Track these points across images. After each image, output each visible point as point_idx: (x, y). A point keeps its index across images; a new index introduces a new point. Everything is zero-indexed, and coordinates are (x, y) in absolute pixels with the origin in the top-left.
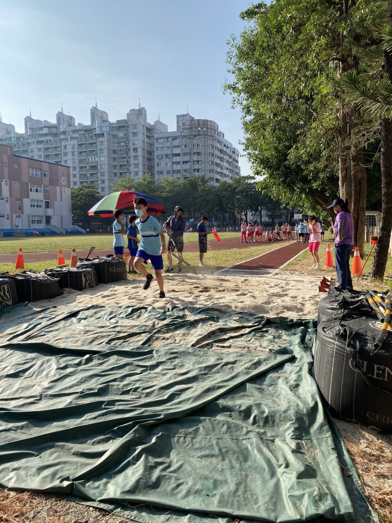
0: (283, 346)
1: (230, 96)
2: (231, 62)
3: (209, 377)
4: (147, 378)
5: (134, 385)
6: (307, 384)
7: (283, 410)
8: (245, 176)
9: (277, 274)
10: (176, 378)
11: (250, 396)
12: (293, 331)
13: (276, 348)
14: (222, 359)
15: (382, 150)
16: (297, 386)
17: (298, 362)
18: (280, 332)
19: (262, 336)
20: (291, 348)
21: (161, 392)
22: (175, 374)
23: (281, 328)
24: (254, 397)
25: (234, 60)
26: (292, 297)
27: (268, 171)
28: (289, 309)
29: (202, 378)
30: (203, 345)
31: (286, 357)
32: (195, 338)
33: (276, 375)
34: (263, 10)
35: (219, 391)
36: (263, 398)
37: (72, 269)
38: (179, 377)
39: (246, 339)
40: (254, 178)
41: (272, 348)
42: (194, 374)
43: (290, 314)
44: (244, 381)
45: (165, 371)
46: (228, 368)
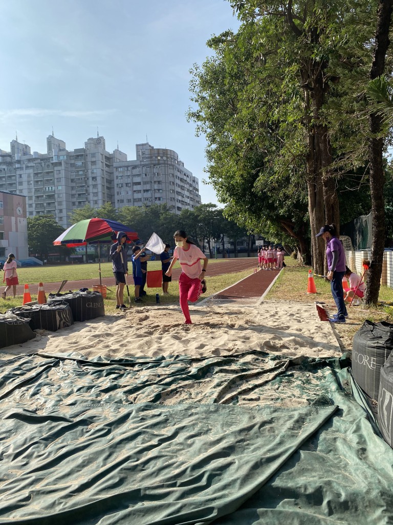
0: (319, 393)
1: (194, 124)
2: (195, 91)
3: (248, 445)
4: (169, 451)
5: (156, 464)
6: (378, 450)
7: (365, 490)
8: (206, 204)
10: (206, 450)
11: (313, 470)
12: (320, 373)
13: (314, 397)
14: (254, 418)
15: (371, 172)
16: (364, 450)
17: (346, 415)
18: (308, 375)
19: (289, 382)
20: (329, 396)
21: (194, 474)
22: (205, 444)
23: (306, 370)
24: (316, 471)
25: (198, 89)
26: (297, 330)
29: (240, 447)
30: (226, 400)
31: (329, 410)
32: (214, 390)
33: (330, 437)
34: (229, 38)
35: (270, 466)
36: (329, 472)
37: (43, 306)
38: (210, 448)
39: (273, 387)
40: (215, 206)
41: (308, 398)
42: (228, 442)
43: (306, 351)
44: (297, 448)
45: (190, 440)
46: (267, 430)
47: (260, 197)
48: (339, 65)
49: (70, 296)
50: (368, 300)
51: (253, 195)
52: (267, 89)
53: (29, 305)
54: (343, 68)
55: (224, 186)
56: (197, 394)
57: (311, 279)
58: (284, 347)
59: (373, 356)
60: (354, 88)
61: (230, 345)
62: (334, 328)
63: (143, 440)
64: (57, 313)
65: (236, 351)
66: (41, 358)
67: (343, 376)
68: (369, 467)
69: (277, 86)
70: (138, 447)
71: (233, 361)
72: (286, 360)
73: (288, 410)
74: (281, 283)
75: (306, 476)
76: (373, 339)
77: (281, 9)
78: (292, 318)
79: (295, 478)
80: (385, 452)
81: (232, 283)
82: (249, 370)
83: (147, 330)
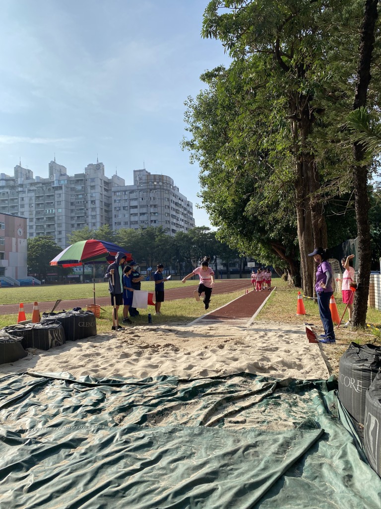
0: (306, 416)
1: (188, 152)
2: (189, 121)
3: (231, 470)
4: (151, 476)
5: (137, 490)
6: (364, 477)
8: (200, 226)
9: (253, 324)
10: (189, 475)
11: (298, 497)
12: (307, 395)
13: (301, 421)
14: (239, 441)
15: (356, 198)
16: (350, 477)
17: (332, 440)
18: (295, 397)
19: (278, 404)
20: (316, 419)
21: (175, 500)
22: (188, 469)
23: (292, 392)
24: (301, 499)
25: (192, 120)
26: (285, 351)
27: (225, 222)
28: (290, 366)
29: (223, 473)
30: (212, 423)
31: (315, 433)
32: (200, 412)
33: (316, 462)
34: (221, 73)
35: (253, 493)
36: (314, 500)
37: (36, 325)
38: (193, 473)
39: (260, 410)
40: (208, 229)
41: (295, 421)
42: (212, 467)
43: (293, 373)
44: (282, 473)
45: (173, 465)
46: (251, 454)
47: (251, 221)
48: (323, 98)
49: (63, 315)
50: (356, 322)
51: (245, 219)
52: (257, 119)
53: (23, 324)
54: (328, 100)
55: (217, 210)
56: (183, 416)
57: (300, 301)
58: (272, 368)
59: (359, 379)
60: (339, 119)
61: (218, 366)
62: (322, 349)
63: (126, 464)
64: (49, 332)
65: (224, 373)
66: (30, 377)
67: (330, 399)
68: (355, 495)
69: (267, 117)
70: (120, 471)
71: (220, 383)
72: (274, 381)
73: (273, 433)
74: (271, 304)
75: (290, 504)
76: (359, 361)
77: (269, 47)
78: (281, 339)
79: (279, 506)
80: (372, 479)
81: (224, 304)
82: (236, 391)
83: (137, 350)
